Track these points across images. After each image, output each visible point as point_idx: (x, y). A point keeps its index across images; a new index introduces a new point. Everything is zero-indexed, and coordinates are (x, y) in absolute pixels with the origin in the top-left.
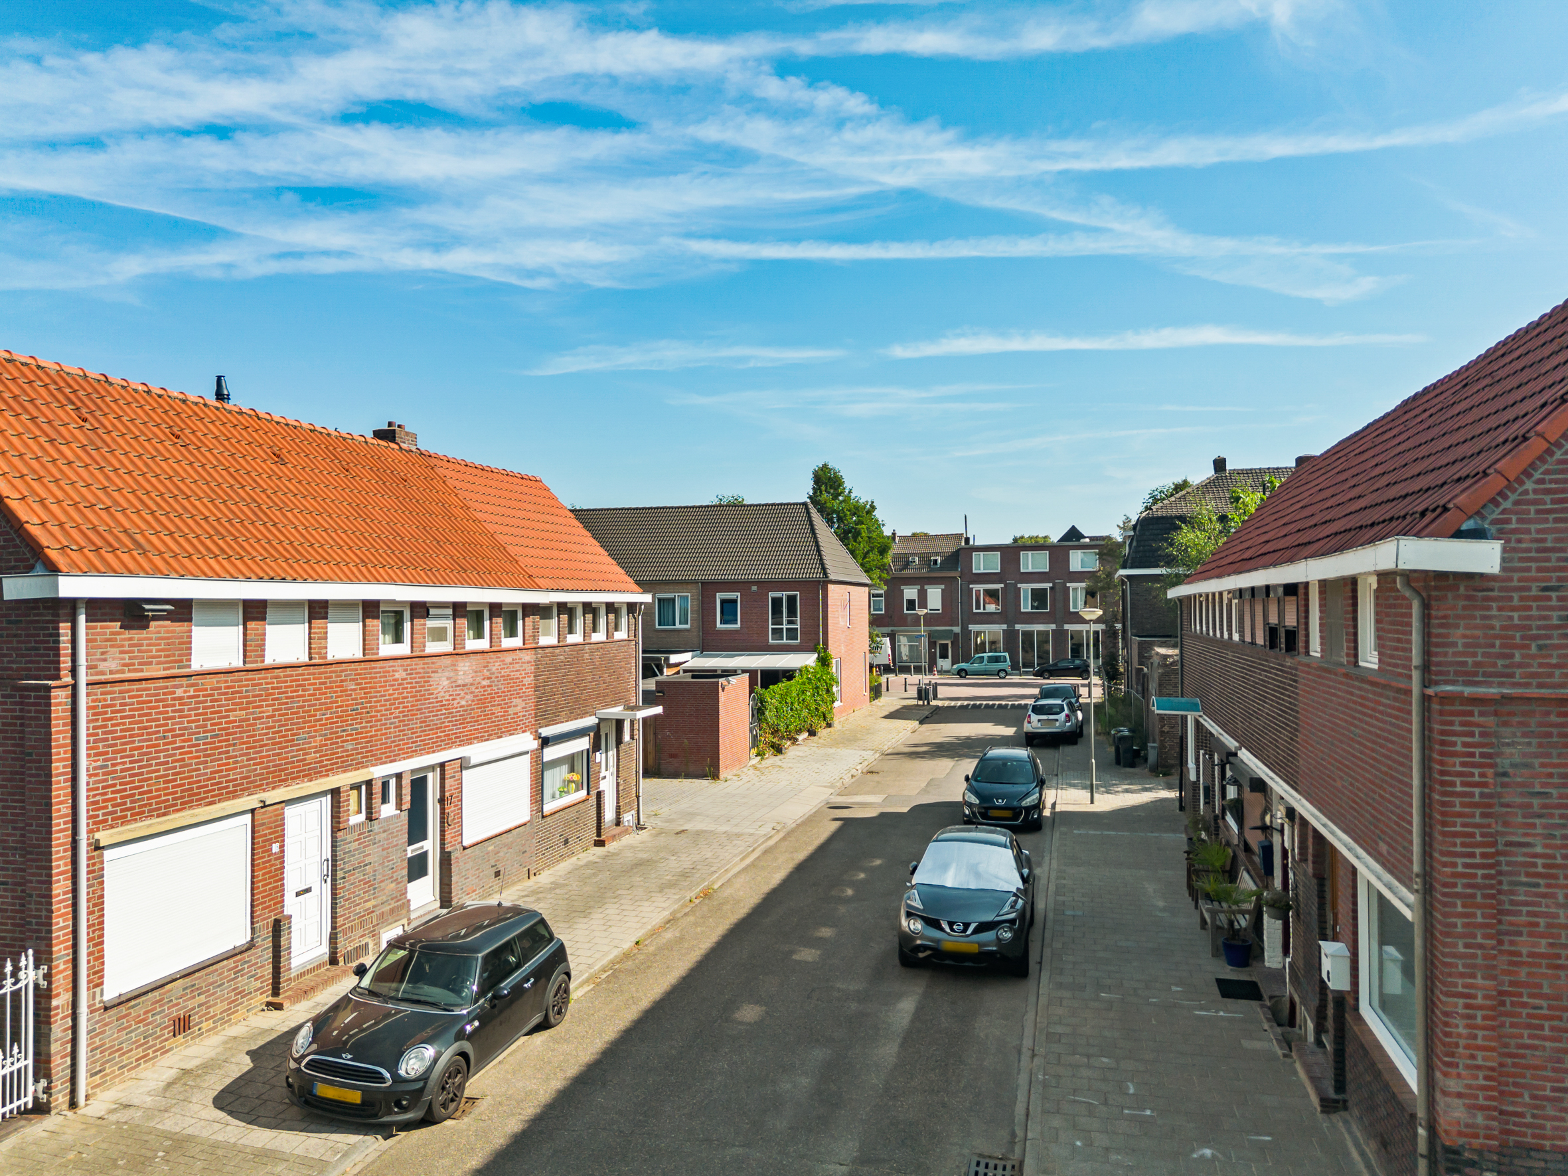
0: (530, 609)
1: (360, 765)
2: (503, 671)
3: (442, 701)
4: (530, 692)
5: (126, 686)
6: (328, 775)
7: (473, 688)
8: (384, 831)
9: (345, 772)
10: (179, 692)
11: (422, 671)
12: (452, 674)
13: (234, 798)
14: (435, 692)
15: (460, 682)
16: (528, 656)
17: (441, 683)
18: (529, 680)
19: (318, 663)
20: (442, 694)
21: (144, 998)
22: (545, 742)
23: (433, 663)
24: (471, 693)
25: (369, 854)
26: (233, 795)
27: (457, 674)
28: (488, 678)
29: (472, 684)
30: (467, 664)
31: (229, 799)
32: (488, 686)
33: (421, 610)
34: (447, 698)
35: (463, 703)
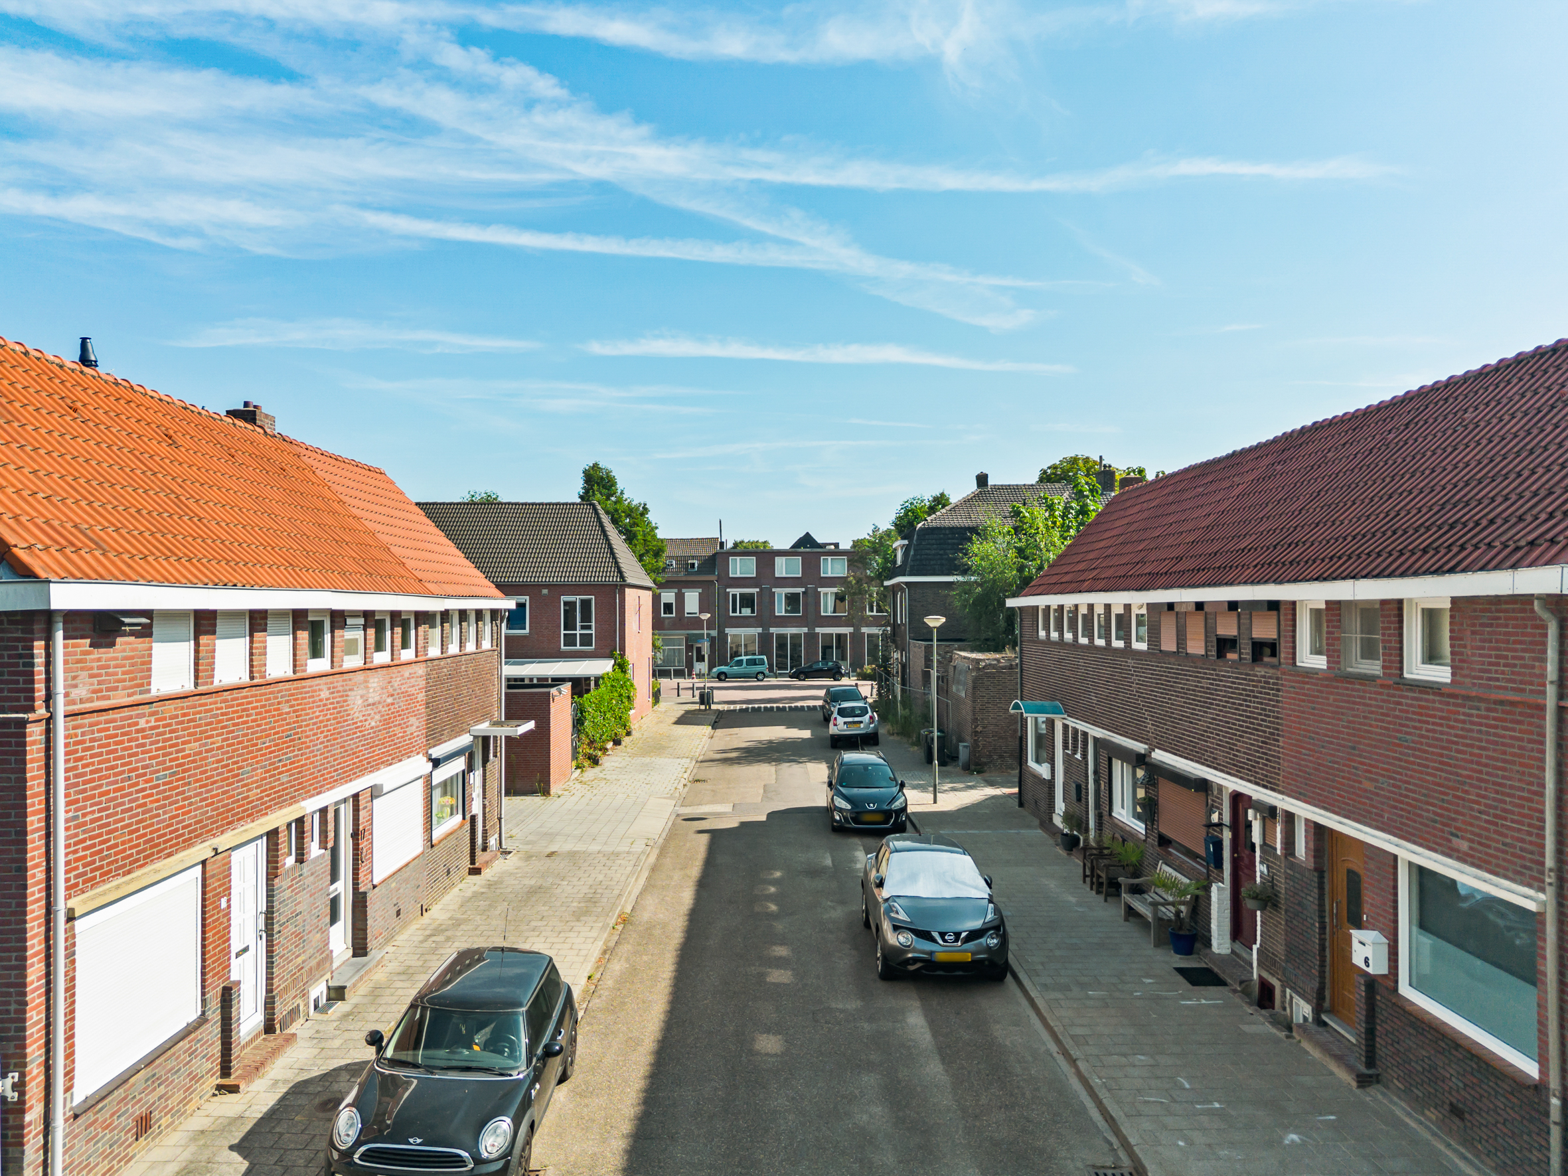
0: (423, 618)
1: (293, 800)
2: (402, 687)
3: (356, 723)
4: (422, 709)
5: (95, 718)
6: (267, 814)
7: (380, 706)
8: (312, 874)
9: (281, 808)
10: (142, 723)
11: (341, 689)
12: (364, 692)
13: (189, 846)
14: (352, 712)
15: (371, 701)
16: (420, 670)
17: (356, 701)
18: (421, 696)
19: (257, 682)
20: (356, 715)
21: (110, 1098)
22: (436, 763)
23: (350, 680)
24: (379, 712)
25: (299, 903)
26: (188, 843)
27: (368, 692)
28: (392, 695)
29: (379, 703)
30: (376, 680)
31: (184, 848)
32: (393, 704)
33: (339, 618)
34: (361, 718)
35: (373, 724)
